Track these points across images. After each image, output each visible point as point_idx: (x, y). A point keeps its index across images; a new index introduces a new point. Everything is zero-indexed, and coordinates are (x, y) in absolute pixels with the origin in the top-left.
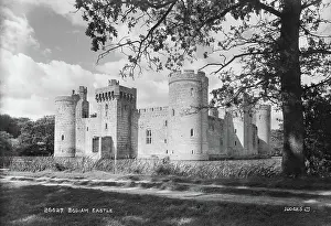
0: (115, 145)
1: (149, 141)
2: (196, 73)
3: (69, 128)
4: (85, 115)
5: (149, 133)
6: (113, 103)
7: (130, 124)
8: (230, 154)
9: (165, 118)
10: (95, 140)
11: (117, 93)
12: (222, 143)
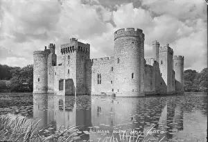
0: (75, 85)
1: (99, 82)
2: (136, 30)
3: (43, 73)
4: (54, 64)
5: (99, 76)
6: (74, 55)
7: (86, 69)
8: (157, 91)
9: (111, 65)
10: (61, 81)
11: (76, 47)
12: (151, 84)
